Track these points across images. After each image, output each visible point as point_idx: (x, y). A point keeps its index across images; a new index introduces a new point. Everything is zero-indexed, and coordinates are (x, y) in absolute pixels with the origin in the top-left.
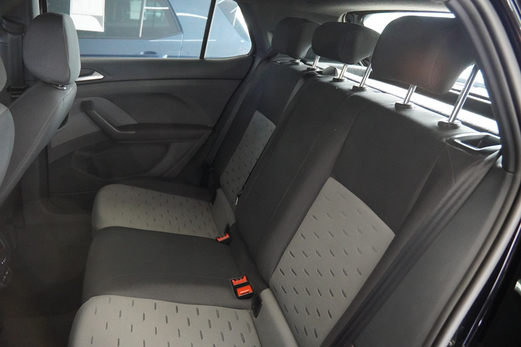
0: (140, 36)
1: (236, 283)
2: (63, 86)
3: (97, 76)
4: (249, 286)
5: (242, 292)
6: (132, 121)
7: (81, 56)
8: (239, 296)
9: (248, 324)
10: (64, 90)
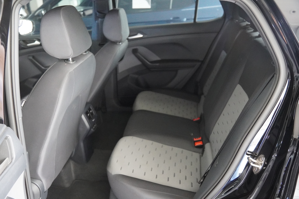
0: (171, 7)
1: (195, 140)
2: (119, 42)
3: (140, 36)
4: (201, 142)
5: (197, 144)
6: (157, 58)
7: (129, 24)
8: (196, 146)
9: (197, 159)
10: (119, 44)
